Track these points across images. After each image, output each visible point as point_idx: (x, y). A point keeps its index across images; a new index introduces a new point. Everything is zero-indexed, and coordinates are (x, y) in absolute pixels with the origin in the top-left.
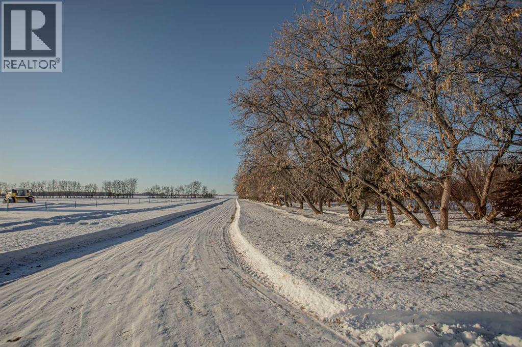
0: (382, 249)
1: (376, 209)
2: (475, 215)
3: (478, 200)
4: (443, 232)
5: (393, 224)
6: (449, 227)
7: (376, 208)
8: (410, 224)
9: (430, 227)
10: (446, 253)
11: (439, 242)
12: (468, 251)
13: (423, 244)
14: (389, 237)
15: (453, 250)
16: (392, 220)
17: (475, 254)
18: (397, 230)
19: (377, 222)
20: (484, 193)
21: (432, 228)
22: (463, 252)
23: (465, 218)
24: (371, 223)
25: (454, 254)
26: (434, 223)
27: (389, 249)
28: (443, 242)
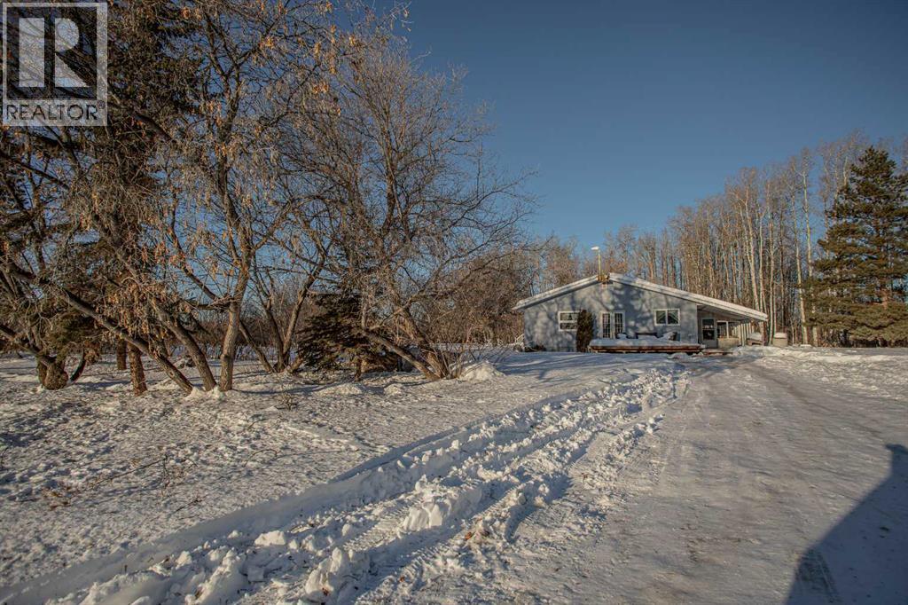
0: (102, 440)
1: (114, 363)
2: (276, 365)
3: (281, 343)
4: (225, 395)
5: (141, 388)
6: (235, 386)
7: (115, 360)
8: (174, 386)
9: (204, 388)
10: (220, 429)
11: (214, 412)
12: (251, 420)
13: (187, 418)
14: (124, 414)
15: (231, 421)
16: (139, 381)
17: (260, 423)
18: (144, 401)
19: (108, 388)
20: (289, 333)
21: (208, 390)
22: (244, 423)
23: (263, 371)
24: (95, 390)
25: (231, 428)
26: (211, 381)
27: (118, 437)
28: (220, 411)
